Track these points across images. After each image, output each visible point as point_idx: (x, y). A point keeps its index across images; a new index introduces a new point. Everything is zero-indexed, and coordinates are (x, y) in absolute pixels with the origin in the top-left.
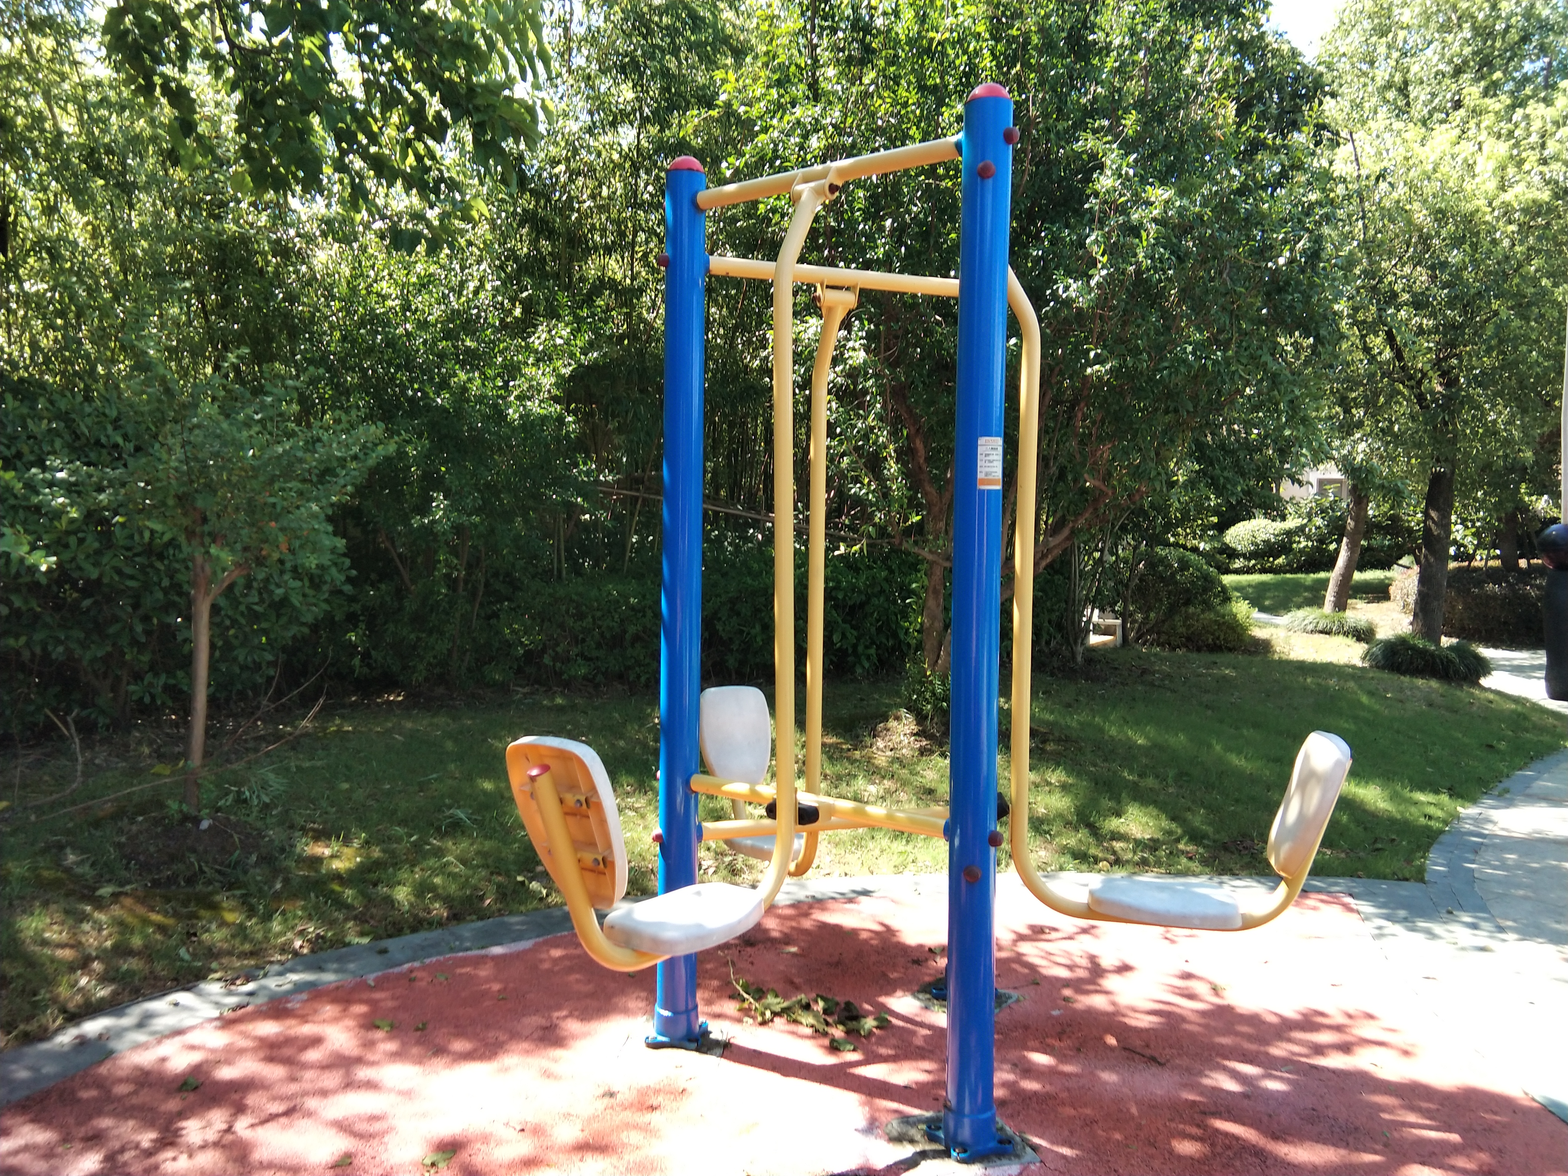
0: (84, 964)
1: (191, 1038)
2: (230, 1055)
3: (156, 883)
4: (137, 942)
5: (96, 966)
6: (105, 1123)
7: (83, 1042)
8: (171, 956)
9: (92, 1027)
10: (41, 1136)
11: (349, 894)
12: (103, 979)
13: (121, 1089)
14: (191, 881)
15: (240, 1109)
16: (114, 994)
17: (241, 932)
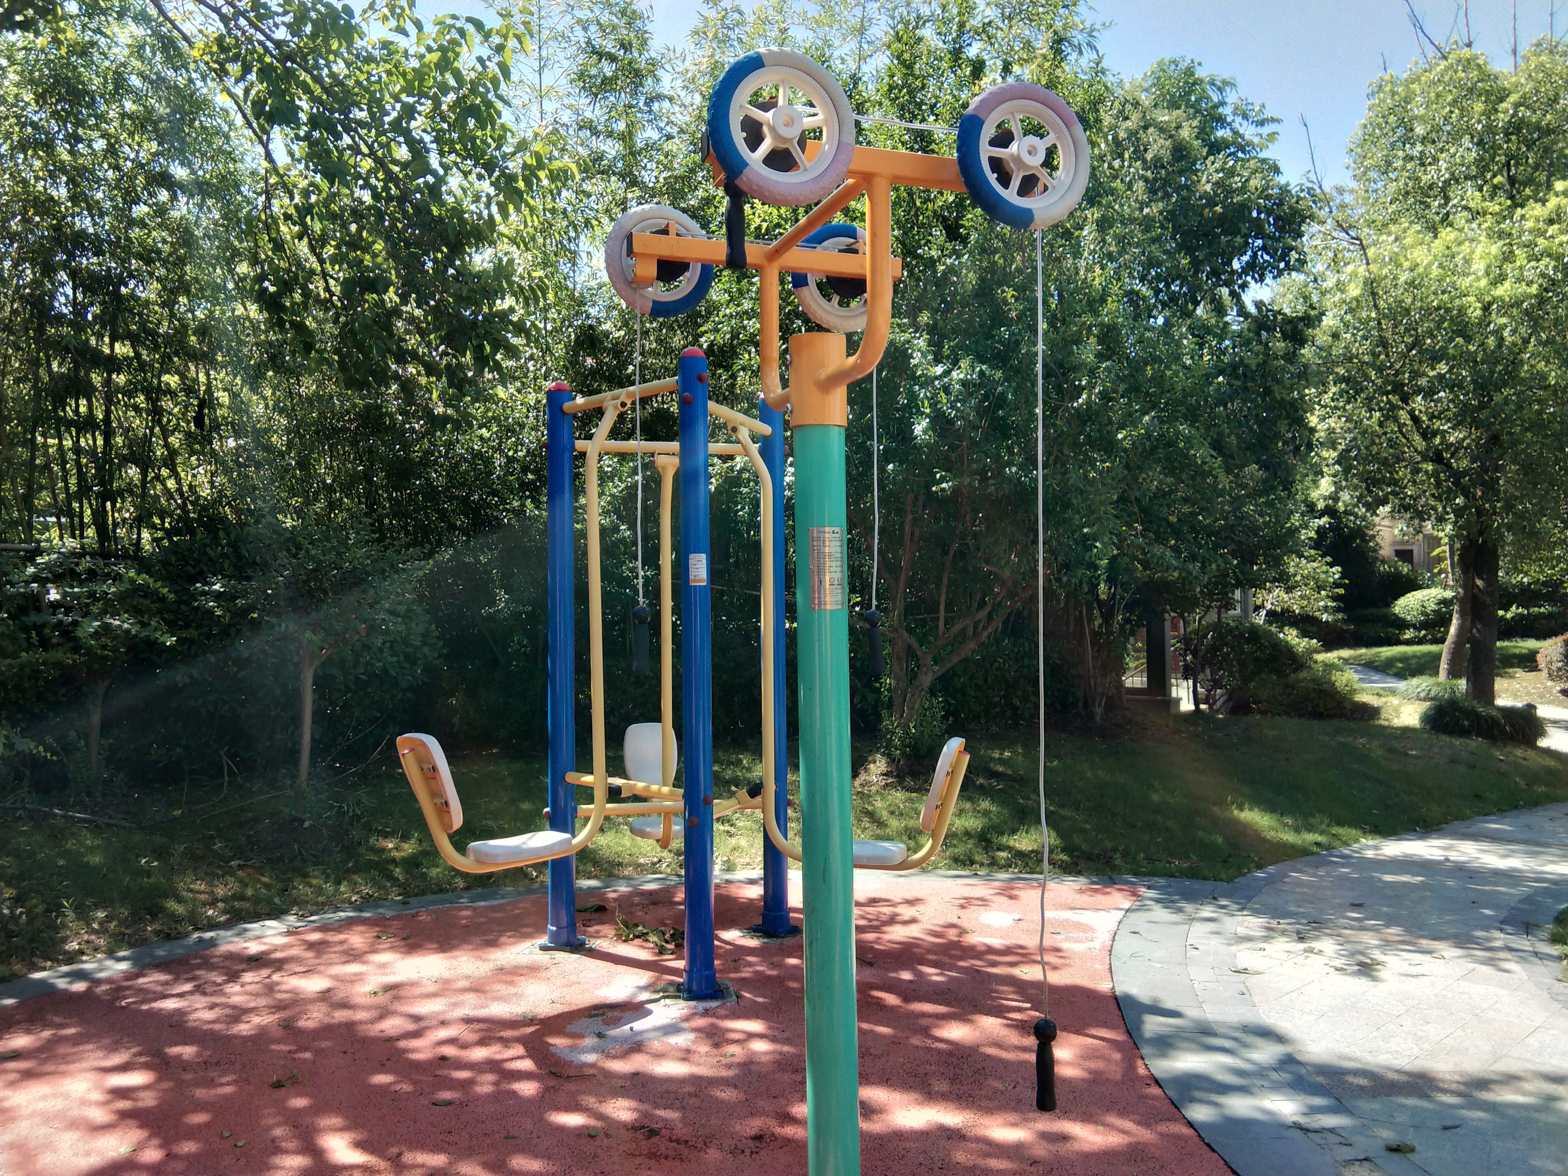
0: (213, 904)
1: (265, 940)
2: (285, 947)
3: (270, 861)
4: (249, 892)
5: (221, 905)
6: (198, 973)
7: (201, 940)
8: (269, 901)
9: (208, 935)
10: (163, 977)
11: (398, 872)
12: (224, 912)
13: (215, 960)
14: (291, 860)
15: (279, 969)
16: (227, 920)
17: (320, 891)
